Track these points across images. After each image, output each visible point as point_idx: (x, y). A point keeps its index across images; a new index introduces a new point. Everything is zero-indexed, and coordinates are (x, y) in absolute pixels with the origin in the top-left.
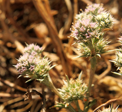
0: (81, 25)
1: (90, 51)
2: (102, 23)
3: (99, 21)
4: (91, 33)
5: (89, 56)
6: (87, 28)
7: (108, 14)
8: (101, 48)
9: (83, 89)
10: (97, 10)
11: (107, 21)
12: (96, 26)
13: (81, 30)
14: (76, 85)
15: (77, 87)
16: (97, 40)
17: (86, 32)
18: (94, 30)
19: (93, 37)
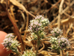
0: (34, 25)
1: (37, 37)
2: (44, 24)
3: (43, 23)
4: (39, 28)
5: (37, 39)
6: (37, 26)
7: (47, 20)
8: (42, 36)
9: (33, 55)
10: (41, 18)
11: (46, 23)
12: (41, 25)
13: (34, 27)
14: (30, 53)
15: (30, 54)
16: (41, 32)
17: (36, 28)
18: (40, 27)
19: (39, 30)
